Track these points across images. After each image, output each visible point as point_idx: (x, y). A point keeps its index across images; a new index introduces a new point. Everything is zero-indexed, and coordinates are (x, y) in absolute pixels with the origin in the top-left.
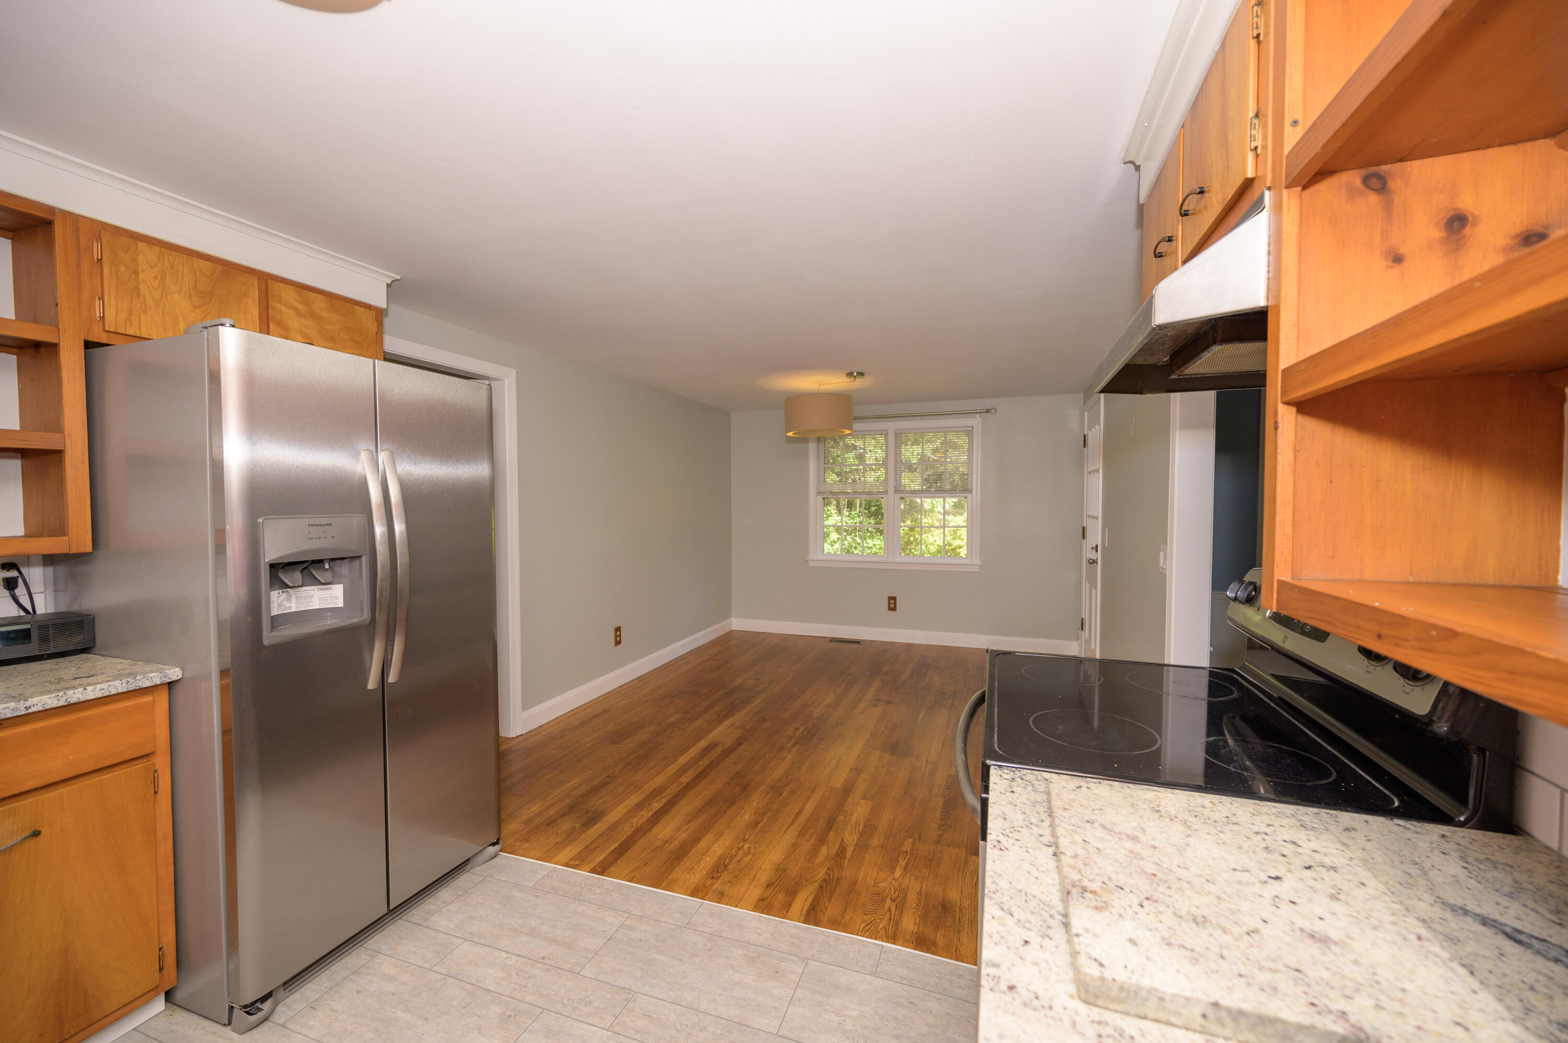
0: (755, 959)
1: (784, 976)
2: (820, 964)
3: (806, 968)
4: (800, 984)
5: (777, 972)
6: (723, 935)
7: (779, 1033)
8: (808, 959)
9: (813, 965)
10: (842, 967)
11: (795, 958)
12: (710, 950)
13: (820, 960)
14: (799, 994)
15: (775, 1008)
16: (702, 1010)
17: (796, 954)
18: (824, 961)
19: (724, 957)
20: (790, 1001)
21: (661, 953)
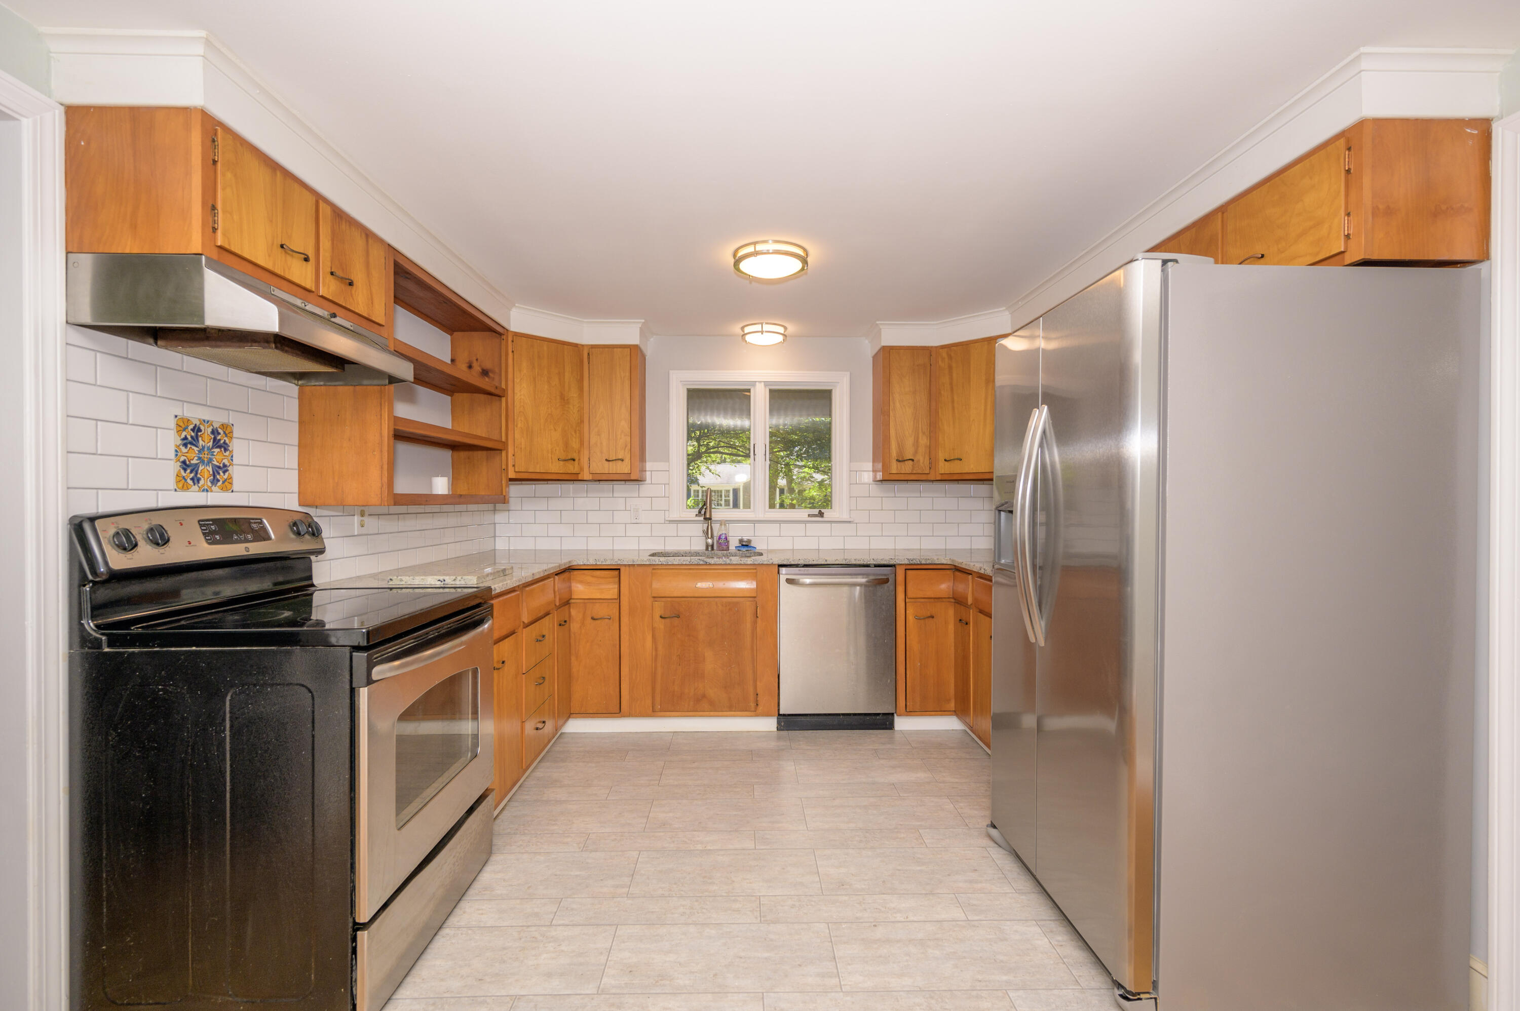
0: (660, 978)
1: (622, 970)
2: (583, 992)
3: (599, 983)
4: (603, 967)
5: (630, 971)
6: (710, 996)
7: (616, 926)
8: (597, 994)
9: (591, 989)
10: (555, 995)
11: (614, 991)
12: (715, 975)
13: (582, 996)
14: (603, 959)
15: (624, 942)
16: (691, 925)
17: (613, 996)
18: (578, 996)
19: (696, 972)
20: (610, 950)
21: (766, 958)
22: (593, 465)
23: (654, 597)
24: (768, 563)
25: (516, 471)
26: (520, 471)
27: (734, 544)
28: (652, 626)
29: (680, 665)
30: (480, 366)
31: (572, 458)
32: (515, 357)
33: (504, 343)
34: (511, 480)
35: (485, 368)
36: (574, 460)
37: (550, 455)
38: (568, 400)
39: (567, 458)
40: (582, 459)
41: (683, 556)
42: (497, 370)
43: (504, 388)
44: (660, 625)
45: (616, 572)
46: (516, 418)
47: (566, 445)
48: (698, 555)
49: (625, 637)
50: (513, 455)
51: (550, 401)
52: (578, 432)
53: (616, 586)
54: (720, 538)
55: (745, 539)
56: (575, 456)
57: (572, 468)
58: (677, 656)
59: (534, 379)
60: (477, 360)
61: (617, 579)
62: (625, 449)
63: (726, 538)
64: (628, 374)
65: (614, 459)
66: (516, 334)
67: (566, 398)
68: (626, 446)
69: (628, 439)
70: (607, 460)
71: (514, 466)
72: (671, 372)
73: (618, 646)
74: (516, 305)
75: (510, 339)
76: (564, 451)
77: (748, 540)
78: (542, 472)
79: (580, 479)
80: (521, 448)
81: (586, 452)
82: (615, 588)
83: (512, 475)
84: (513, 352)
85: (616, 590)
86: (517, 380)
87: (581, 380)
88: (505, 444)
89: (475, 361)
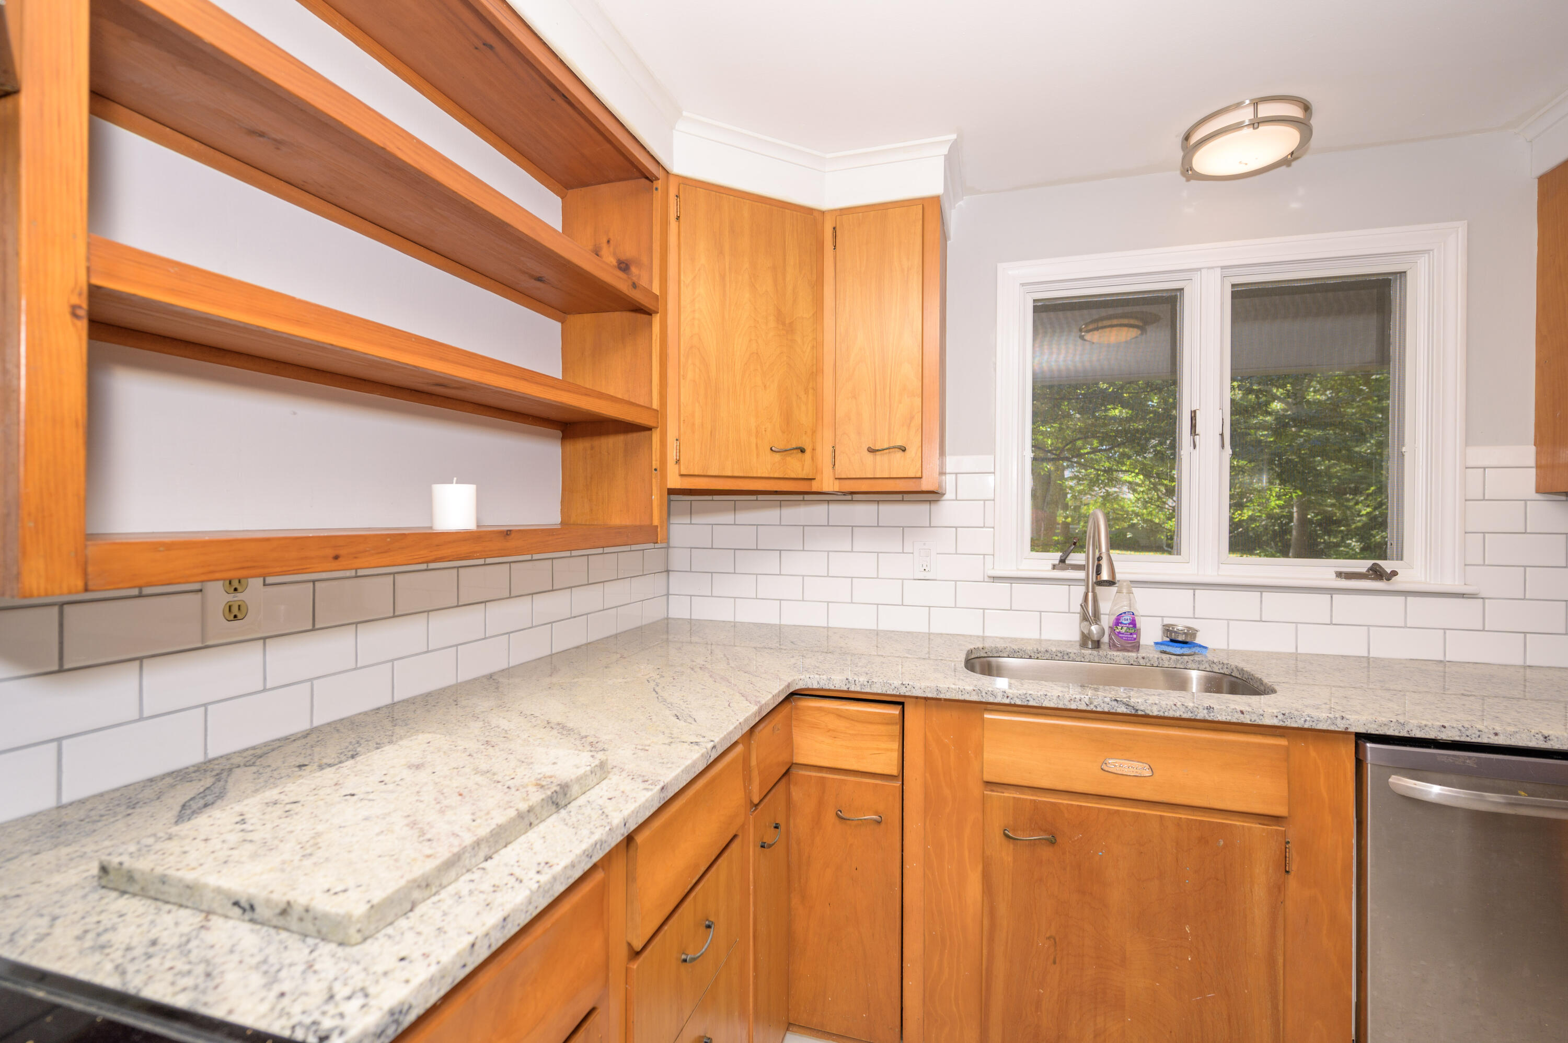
22: (841, 460)
23: (988, 783)
24: (1332, 728)
25: (682, 473)
26: (691, 473)
27: (1150, 634)
28: (983, 852)
29: (1055, 963)
30: (614, 254)
31: (800, 445)
32: (682, 230)
33: (658, 195)
34: (671, 492)
35: (623, 258)
36: (803, 451)
37: (753, 440)
38: (791, 324)
39: (789, 447)
40: (819, 449)
41: (1030, 657)
42: (645, 259)
43: (658, 294)
44: (1004, 854)
45: (895, 711)
46: (682, 359)
47: (788, 417)
48: (1066, 657)
49: (914, 867)
50: (677, 440)
51: (756, 327)
52: (811, 391)
53: (896, 745)
54: (1118, 622)
55: (1180, 625)
56: (805, 442)
57: (796, 467)
58: (1049, 938)
59: (723, 277)
60: (608, 242)
61: (897, 729)
62: (909, 427)
63: (1133, 623)
64: (917, 260)
65: (886, 446)
66: (687, 183)
67: (787, 322)
68: (912, 418)
69: (918, 401)
70: (871, 451)
71: (678, 462)
72: (999, 265)
73: (898, 889)
74: (685, 113)
75: (672, 192)
76: (783, 432)
77: (1189, 628)
78: (736, 474)
79: (814, 489)
80: (693, 424)
81: (828, 434)
82: (892, 750)
83: (674, 482)
84: (678, 218)
85: (895, 756)
86: (686, 279)
87: (818, 284)
88: (660, 414)
89: (604, 245)
